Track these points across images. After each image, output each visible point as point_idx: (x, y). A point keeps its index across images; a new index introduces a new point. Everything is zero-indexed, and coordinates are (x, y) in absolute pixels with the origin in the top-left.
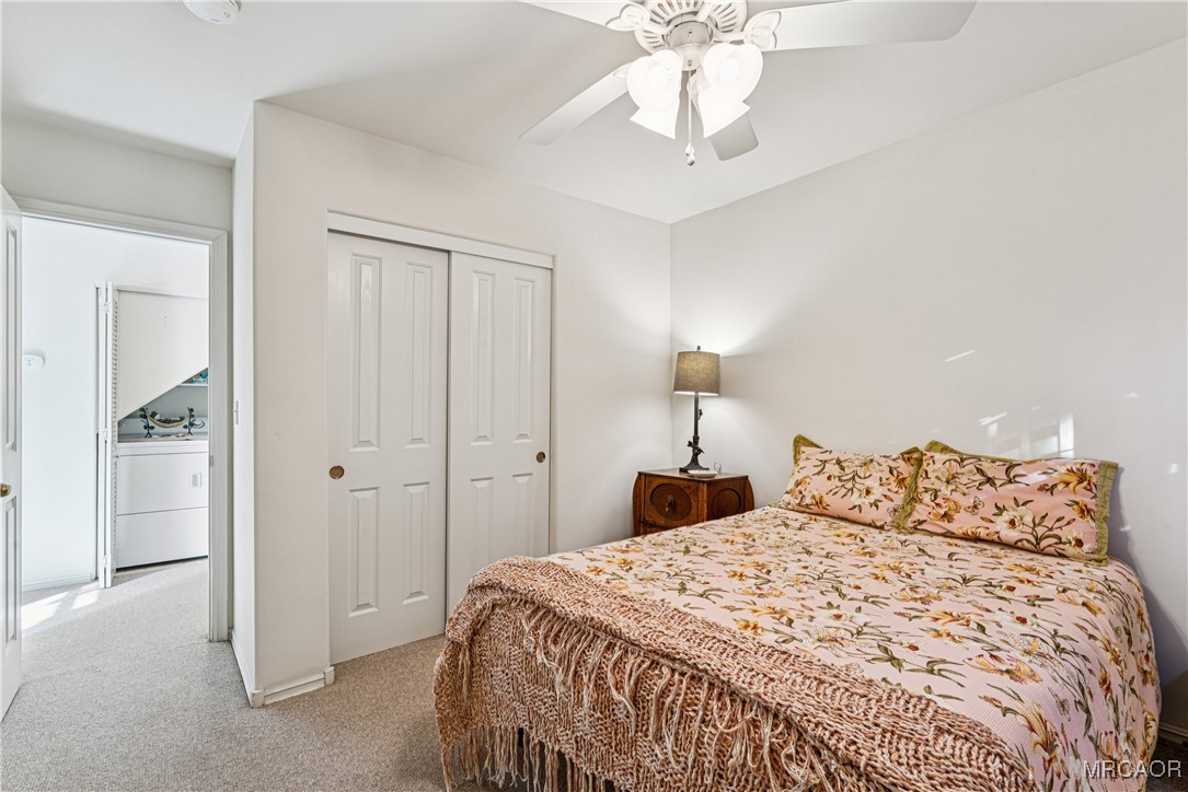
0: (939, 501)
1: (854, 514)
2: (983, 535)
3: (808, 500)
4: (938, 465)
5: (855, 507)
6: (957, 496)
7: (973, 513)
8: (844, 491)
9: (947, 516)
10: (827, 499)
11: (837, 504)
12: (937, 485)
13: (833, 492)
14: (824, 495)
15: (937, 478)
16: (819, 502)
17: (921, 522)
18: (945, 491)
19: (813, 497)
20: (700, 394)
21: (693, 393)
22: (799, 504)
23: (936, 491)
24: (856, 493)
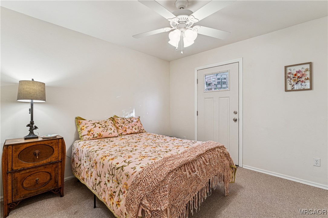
0: (123, 128)
1: (110, 135)
2: (133, 133)
3: (96, 135)
4: (120, 120)
5: (110, 133)
6: (126, 126)
7: (129, 129)
8: (105, 130)
9: (125, 131)
10: (102, 133)
11: (105, 134)
12: (122, 125)
13: (103, 131)
14: (101, 132)
15: (121, 123)
16: (100, 135)
17: (121, 133)
18: (123, 125)
19: (98, 134)
20: (34, 101)
21: (29, 101)
22: (93, 137)
23: (122, 126)
24: (109, 130)
